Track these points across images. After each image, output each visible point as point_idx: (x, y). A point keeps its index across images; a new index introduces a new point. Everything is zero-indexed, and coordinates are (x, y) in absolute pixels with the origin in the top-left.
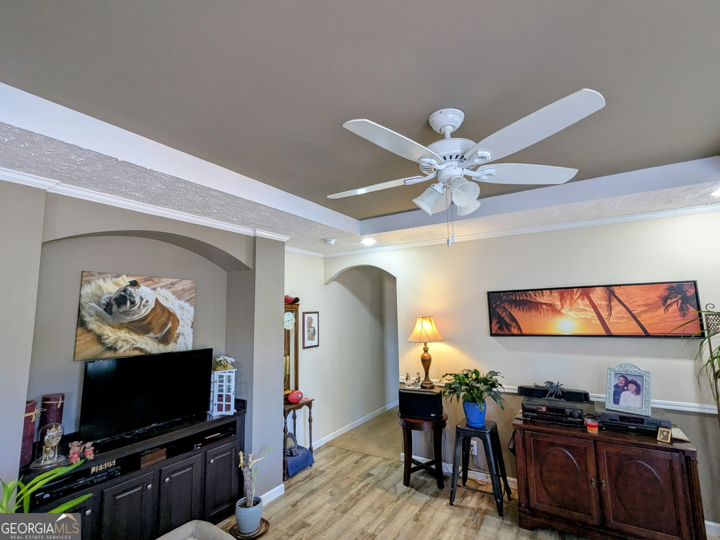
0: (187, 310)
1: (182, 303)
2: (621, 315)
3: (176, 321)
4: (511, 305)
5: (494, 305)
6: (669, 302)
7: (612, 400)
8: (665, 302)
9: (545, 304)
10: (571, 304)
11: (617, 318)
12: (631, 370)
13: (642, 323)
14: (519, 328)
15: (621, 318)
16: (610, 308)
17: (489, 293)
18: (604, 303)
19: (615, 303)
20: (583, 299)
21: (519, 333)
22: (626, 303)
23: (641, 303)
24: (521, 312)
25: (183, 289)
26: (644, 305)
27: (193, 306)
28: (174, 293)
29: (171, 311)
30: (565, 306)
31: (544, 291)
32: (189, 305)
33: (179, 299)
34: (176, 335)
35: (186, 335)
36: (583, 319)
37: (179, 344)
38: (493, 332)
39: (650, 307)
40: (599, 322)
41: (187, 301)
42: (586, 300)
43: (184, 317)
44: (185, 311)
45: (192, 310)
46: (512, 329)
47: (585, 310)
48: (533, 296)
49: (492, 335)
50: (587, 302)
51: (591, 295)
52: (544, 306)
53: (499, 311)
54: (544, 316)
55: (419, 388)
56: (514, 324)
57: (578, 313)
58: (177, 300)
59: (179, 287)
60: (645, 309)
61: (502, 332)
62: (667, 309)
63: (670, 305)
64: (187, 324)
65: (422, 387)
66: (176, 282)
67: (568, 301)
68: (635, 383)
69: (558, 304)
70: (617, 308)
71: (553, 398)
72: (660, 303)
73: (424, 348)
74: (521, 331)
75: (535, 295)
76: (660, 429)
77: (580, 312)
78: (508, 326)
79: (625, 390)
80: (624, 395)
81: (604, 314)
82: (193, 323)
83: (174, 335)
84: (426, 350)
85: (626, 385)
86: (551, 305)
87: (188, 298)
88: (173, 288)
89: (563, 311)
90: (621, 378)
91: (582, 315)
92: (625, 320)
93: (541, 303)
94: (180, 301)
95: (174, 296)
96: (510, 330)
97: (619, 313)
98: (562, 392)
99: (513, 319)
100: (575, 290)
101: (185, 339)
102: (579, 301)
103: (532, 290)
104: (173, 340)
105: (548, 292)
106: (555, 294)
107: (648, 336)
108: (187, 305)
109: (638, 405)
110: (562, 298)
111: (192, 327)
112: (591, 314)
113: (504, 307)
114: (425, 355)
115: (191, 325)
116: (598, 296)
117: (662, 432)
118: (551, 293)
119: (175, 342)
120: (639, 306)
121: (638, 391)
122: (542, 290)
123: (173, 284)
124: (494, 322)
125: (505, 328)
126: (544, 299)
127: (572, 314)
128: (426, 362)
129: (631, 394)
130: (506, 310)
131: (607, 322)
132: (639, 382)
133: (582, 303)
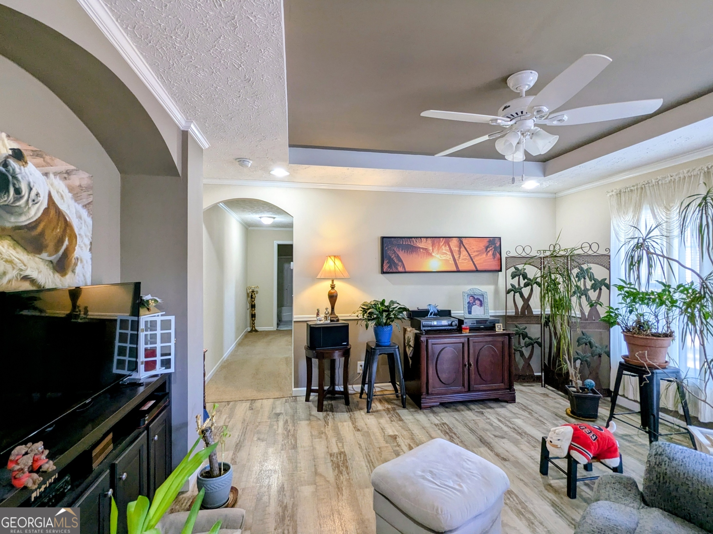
0: (85, 222)
1: (79, 207)
2: (465, 257)
3: (73, 237)
4: (399, 248)
5: (386, 248)
6: (488, 249)
7: (467, 312)
8: (487, 250)
9: (423, 248)
10: (438, 249)
11: (463, 259)
12: (477, 292)
13: (475, 262)
14: (404, 267)
15: (465, 259)
16: (460, 252)
17: (383, 238)
18: (457, 249)
19: (463, 249)
20: (446, 246)
21: (403, 270)
22: (468, 250)
23: (475, 250)
24: (405, 254)
25: (80, 186)
26: (477, 251)
27: (91, 216)
28: (71, 189)
29: (68, 219)
30: (435, 250)
31: (422, 239)
32: (87, 213)
33: (76, 201)
34: (73, 261)
35: (85, 262)
36: (444, 260)
37: (78, 275)
38: (385, 270)
39: (480, 253)
40: (453, 262)
41: (85, 206)
42: (447, 246)
43: (83, 234)
44: (83, 223)
45: (89, 221)
46: (399, 267)
47: (446, 254)
48: (415, 242)
49: (383, 272)
50: (447, 248)
51: (450, 243)
52: (421, 250)
53: (389, 253)
54: (421, 258)
55: (329, 321)
56: (400, 264)
57: (442, 256)
58: (73, 201)
59: (75, 180)
60: (477, 253)
61: (391, 271)
62: (487, 254)
63: (489, 251)
64: (85, 245)
65: (331, 321)
66: (73, 170)
67: (437, 247)
68: (479, 300)
69: (431, 248)
70: (464, 253)
71: (432, 316)
72: (485, 250)
73: (331, 285)
74: (405, 269)
75: (416, 241)
76: (496, 325)
77: (443, 255)
78: (396, 265)
79: (474, 305)
80: (474, 308)
81: (456, 257)
82: (91, 243)
83: (71, 259)
84: (333, 287)
85: (474, 302)
86: (426, 249)
87: (85, 201)
88: (69, 180)
89: (433, 254)
90: (471, 298)
91: (444, 257)
92: (467, 261)
93: (419, 248)
94: (76, 204)
95: (70, 195)
96: (397, 269)
97: (464, 256)
98: (438, 311)
99: (400, 260)
100: (441, 239)
101: (83, 267)
102: (443, 247)
103: (414, 238)
104: (70, 269)
105: (425, 239)
106: (429, 241)
107: (477, 271)
108: (84, 213)
109: (482, 313)
110: (433, 245)
111: (90, 250)
112: (449, 257)
113: (394, 250)
114: (333, 291)
115: (89, 247)
116: (454, 243)
117: (498, 326)
118: (427, 240)
119: (73, 271)
120: (474, 252)
121: (481, 305)
122: (421, 238)
123: (68, 173)
124: (385, 262)
125: (393, 266)
126: (422, 244)
127: (438, 256)
128: (333, 298)
129: (478, 307)
130: (395, 252)
131: (457, 262)
132: (481, 299)
133: (445, 249)
